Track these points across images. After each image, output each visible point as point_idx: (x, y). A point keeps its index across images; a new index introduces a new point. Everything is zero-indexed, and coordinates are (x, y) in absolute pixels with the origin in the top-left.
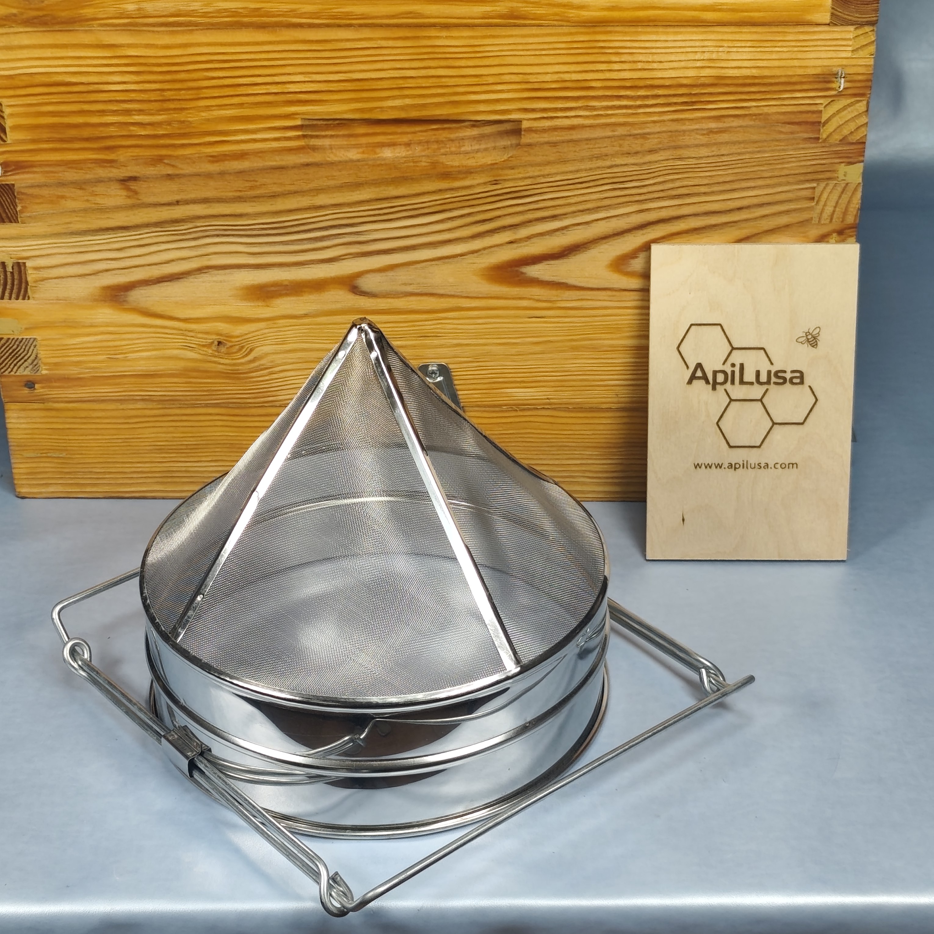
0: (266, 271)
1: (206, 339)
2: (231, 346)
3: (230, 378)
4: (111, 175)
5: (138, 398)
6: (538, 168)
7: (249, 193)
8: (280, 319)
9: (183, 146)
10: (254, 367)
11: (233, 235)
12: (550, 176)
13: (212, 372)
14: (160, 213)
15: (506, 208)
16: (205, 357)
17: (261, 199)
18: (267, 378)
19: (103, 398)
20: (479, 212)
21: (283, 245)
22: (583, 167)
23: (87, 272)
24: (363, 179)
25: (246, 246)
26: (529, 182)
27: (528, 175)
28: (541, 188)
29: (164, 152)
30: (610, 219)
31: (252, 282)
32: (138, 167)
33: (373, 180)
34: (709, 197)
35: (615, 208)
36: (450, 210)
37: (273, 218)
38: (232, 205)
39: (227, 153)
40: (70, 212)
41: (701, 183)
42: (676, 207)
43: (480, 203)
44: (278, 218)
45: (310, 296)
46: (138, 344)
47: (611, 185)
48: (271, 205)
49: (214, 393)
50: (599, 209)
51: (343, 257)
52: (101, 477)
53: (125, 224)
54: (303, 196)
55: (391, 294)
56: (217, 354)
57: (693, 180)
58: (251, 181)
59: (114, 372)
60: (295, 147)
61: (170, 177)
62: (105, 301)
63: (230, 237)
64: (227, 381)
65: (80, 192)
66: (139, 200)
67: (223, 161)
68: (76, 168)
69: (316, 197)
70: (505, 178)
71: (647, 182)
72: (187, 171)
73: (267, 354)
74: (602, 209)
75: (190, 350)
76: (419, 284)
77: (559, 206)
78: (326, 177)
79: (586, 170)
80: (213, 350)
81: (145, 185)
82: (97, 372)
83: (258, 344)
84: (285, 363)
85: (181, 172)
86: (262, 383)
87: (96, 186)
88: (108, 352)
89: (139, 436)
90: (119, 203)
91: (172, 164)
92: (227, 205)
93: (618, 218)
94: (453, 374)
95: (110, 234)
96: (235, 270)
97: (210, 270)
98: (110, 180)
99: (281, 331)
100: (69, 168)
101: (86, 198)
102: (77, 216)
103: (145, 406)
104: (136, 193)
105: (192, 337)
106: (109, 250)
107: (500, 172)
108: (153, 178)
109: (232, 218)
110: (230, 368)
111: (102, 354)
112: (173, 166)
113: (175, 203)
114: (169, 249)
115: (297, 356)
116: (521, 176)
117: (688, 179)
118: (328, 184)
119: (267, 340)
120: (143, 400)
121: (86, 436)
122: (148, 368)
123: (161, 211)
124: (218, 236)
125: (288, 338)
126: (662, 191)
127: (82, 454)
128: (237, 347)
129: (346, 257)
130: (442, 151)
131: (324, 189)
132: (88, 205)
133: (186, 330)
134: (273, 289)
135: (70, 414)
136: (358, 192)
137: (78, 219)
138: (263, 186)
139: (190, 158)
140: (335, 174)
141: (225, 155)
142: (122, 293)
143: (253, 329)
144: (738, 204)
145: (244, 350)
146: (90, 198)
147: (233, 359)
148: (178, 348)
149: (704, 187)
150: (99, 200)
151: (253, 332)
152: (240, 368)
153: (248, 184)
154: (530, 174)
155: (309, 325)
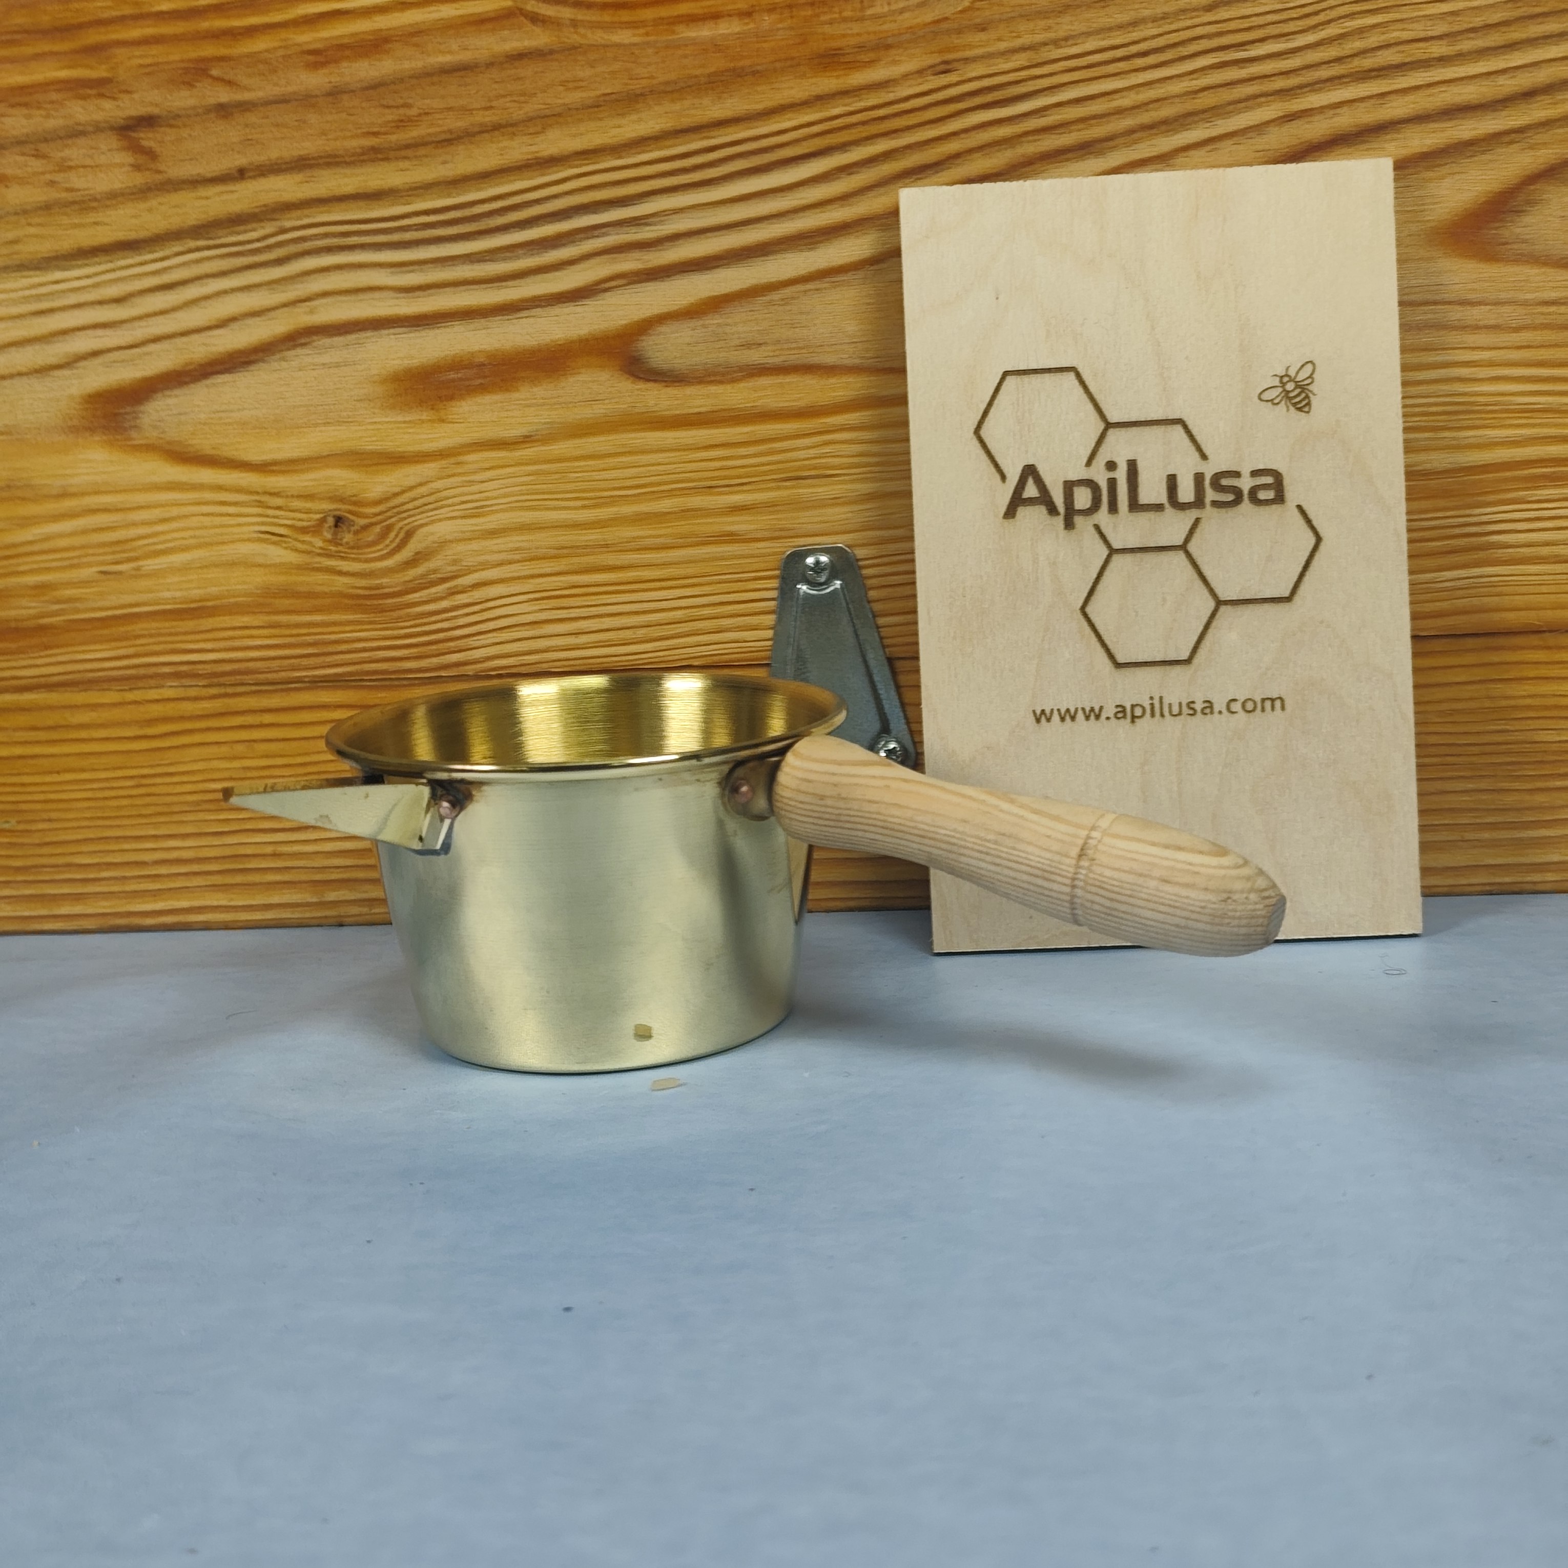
0: (437, 331)
1: (308, 511)
2: (365, 528)
3: (364, 610)
4: (98, 116)
5: (166, 670)
6: (1042, 23)
7: (393, 138)
8: (469, 452)
9: (251, 31)
10: (415, 579)
11: (362, 247)
12: (1070, 42)
13: (324, 595)
14: (204, 202)
15: (973, 133)
16: (306, 559)
17: (422, 151)
18: (445, 604)
19: (91, 675)
20: (909, 147)
21: (472, 262)
22: (1146, 13)
23: (53, 361)
24: (645, 82)
25: (389, 270)
26: (1021, 60)
27: (1018, 43)
28: (1051, 75)
29: (209, 50)
30: (1217, 145)
31: (407, 363)
32: (156, 91)
33: (667, 83)
34: (1455, 69)
35: (1229, 114)
36: (842, 147)
37: (449, 196)
38: (358, 170)
39: (346, 41)
40: (16, 214)
41: (1430, 34)
42: (1373, 101)
43: (911, 123)
44: (458, 195)
45: (535, 389)
46: (163, 533)
47: (1214, 55)
48: (444, 163)
49: (330, 649)
50: (1190, 119)
51: (607, 285)
52: (92, 876)
53: (132, 236)
54: (514, 134)
55: (715, 374)
56: (333, 548)
57: (1411, 26)
58: (397, 107)
59: (116, 608)
60: (493, 15)
61: (223, 111)
62: (92, 430)
63: (357, 251)
64: (358, 617)
65: (36, 165)
66: (159, 172)
67: (336, 61)
68: (26, 105)
69: (542, 137)
70: (968, 53)
71: (1301, 41)
72: (260, 94)
73: (443, 544)
74: (1196, 118)
75: (274, 543)
76: (778, 342)
77: (1094, 117)
78: (563, 83)
79: (1154, 20)
80: (325, 541)
81: (169, 134)
82: (78, 611)
83: (421, 519)
84: (481, 564)
85: (247, 96)
86: (433, 619)
87: (66, 146)
88: (101, 558)
89: (172, 769)
90: (117, 186)
91: (227, 77)
92: (348, 171)
93: (1235, 139)
94: (865, 572)
95: (100, 264)
96: (369, 334)
97: (315, 338)
98: (98, 129)
99: (472, 482)
100: (12, 106)
101: (48, 177)
102: (29, 225)
103: (180, 692)
104: (151, 155)
105: (279, 508)
106: (101, 303)
107: (956, 41)
108: (189, 116)
109: (361, 203)
110: (363, 582)
111: (89, 565)
112: (230, 83)
113: (236, 175)
114: (225, 292)
115: (511, 545)
116: (1003, 46)
117: (1400, 26)
118: (567, 101)
119: (441, 507)
120: (177, 675)
121: (58, 773)
122: (185, 593)
123: (207, 198)
124: (329, 250)
125: (487, 499)
126: (1339, 60)
127: (50, 820)
128: (377, 529)
129: (613, 283)
130: (824, 18)
131: (559, 115)
132: (54, 195)
133: (265, 493)
134: (452, 375)
135: (22, 719)
136: (634, 117)
137: (32, 230)
138: (425, 118)
139: (266, 62)
140: (581, 74)
141: (341, 47)
142: (128, 409)
143: (411, 481)
144: (1524, 81)
145: (392, 535)
146: (59, 177)
147: (367, 561)
148: (249, 540)
149: (1441, 42)
150: (77, 181)
151: (411, 488)
152: (385, 581)
153: (391, 116)
154: (1026, 40)
155: (535, 463)
